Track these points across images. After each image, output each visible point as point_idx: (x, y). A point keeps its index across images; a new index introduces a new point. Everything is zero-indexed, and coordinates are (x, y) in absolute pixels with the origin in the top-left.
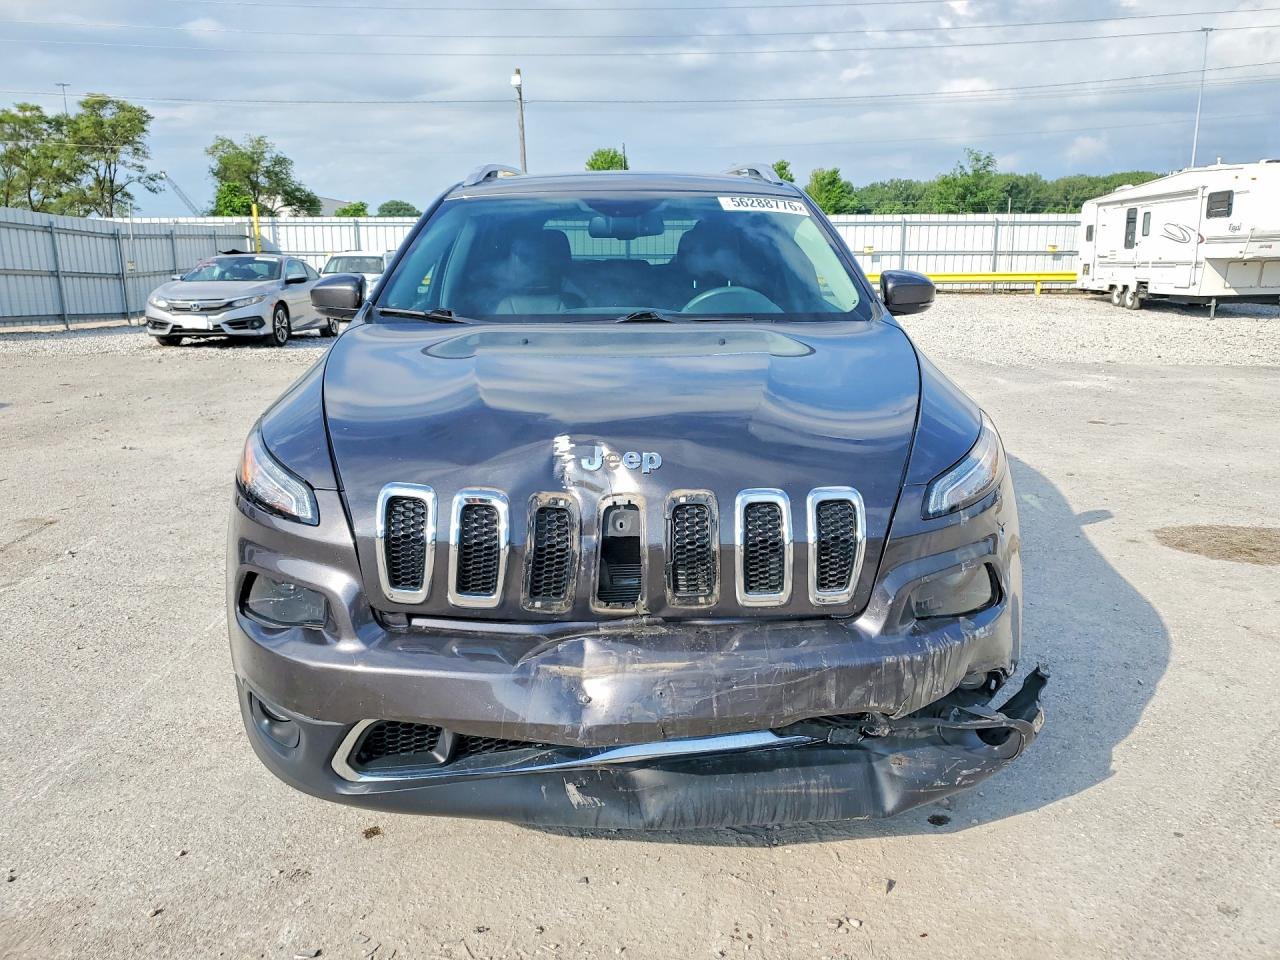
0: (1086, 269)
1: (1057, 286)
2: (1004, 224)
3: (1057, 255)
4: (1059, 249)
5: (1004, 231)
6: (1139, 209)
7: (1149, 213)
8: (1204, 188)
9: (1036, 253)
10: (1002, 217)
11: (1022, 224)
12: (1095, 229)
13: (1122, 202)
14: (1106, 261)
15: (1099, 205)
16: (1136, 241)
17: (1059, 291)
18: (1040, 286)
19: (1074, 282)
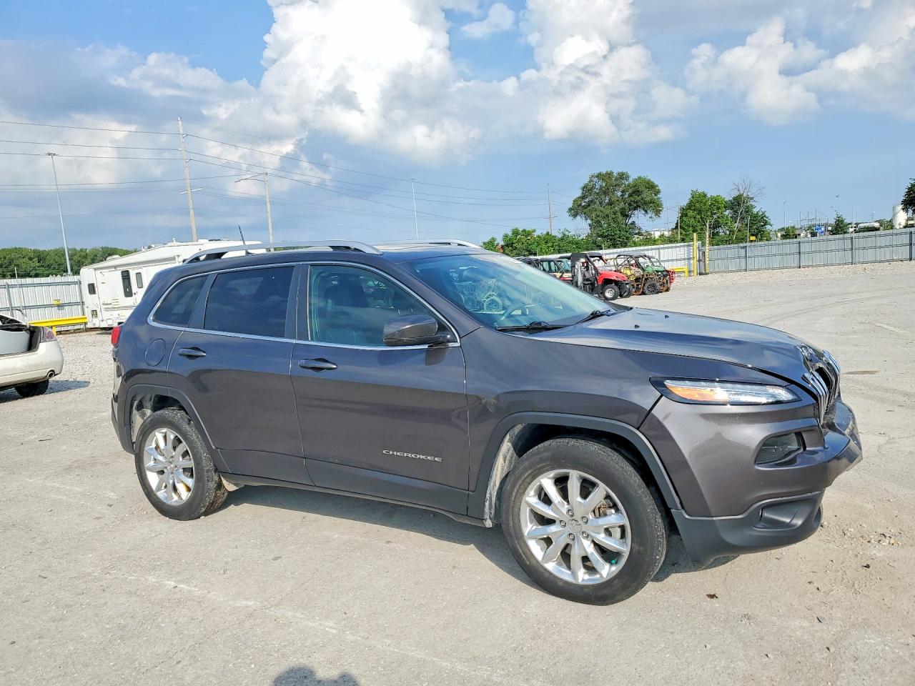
0: (94, 313)
1: (66, 329)
2: (14, 286)
3: (60, 306)
4: (61, 302)
5: (14, 291)
6: (130, 271)
7: (140, 273)
8: (178, 256)
9: (45, 306)
10: (12, 282)
11: (27, 285)
12: (95, 285)
13: (115, 267)
14: (109, 307)
15: (95, 269)
16: (133, 292)
17: (67, 332)
18: (55, 330)
19: (86, 323)
